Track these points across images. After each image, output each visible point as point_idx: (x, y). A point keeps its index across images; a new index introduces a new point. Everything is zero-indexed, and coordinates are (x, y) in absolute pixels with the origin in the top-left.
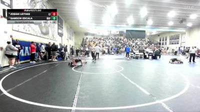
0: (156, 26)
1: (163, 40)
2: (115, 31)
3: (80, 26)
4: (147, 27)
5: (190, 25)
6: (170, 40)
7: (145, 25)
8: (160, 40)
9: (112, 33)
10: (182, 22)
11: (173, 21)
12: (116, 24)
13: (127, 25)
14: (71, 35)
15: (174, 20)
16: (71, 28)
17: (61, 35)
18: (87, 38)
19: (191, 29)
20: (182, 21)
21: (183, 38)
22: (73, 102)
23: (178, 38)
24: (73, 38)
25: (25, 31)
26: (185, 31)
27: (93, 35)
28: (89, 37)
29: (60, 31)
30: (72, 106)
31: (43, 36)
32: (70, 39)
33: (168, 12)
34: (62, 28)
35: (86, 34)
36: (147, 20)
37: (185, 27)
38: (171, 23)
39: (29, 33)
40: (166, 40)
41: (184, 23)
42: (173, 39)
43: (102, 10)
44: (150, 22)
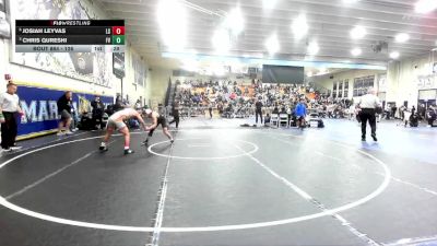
0: (325, 56)
1: (340, 88)
2: (239, 67)
3: (164, 55)
4: (306, 59)
5: (395, 55)
6: (355, 86)
7: (302, 55)
8: (335, 88)
9: (233, 71)
10: (379, 48)
11: (361, 46)
12: (240, 52)
13: (266, 53)
14: (141, 74)
15: (362, 44)
16: (142, 58)
17: (119, 74)
18: (178, 83)
19: (397, 65)
20: (379, 46)
21: (381, 83)
22: (155, 217)
23: (372, 84)
24: (148, 81)
25: (38, 66)
26: (384, 68)
27: (192, 75)
28: (182, 79)
29: (117, 66)
30: (153, 226)
31: (81, 77)
32: (141, 83)
33: (350, 27)
34: (123, 59)
35: (177, 73)
36: (307, 44)
37: (386, 60)
38: (356, 52)
39: (48, 69)
40: (347, 87)
41: (383, 51)
42: (361, 85)
43: (211, 21)
44: (314, 48)
